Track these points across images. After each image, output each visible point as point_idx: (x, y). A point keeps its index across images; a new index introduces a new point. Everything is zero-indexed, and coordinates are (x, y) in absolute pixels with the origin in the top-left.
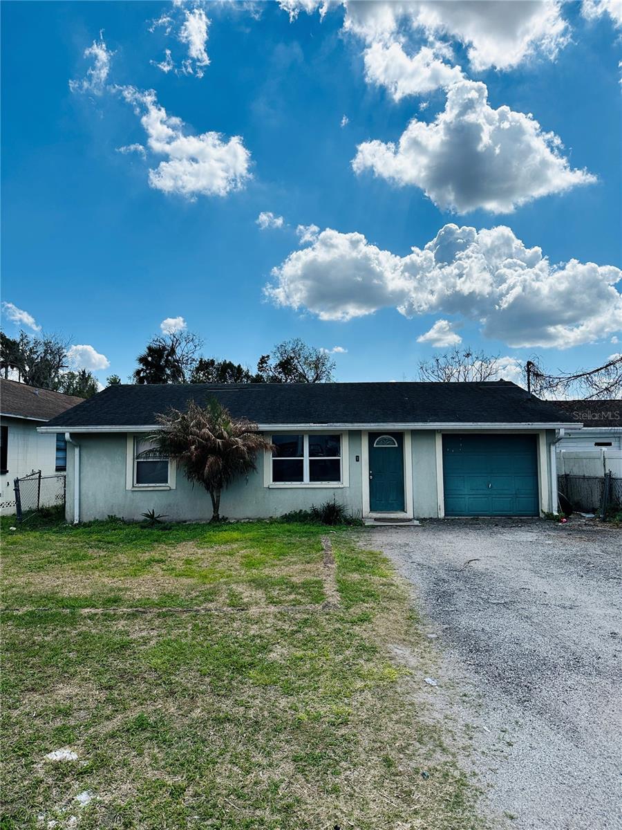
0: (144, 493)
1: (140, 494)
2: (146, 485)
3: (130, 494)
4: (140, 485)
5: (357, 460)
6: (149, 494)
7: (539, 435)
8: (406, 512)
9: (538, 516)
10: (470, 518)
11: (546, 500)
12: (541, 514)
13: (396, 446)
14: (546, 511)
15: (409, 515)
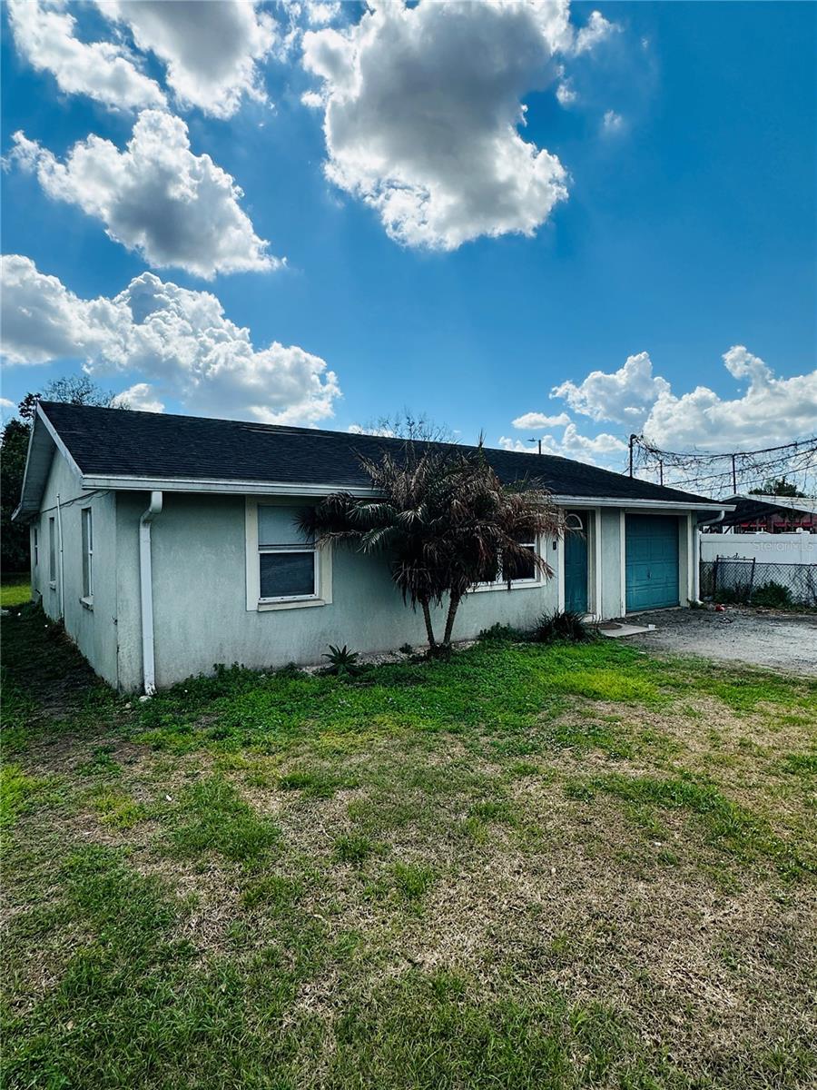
0: (280, 615)
1: (272, 616)
2: (278, 599)
3: (254, 619)
4: (269, 599)
5: (555, 548)
6: (289, 615)
7: (686, 517)
8: (594, 613)
9: (679, 605)
10: (641, 613)
11: (691, 588)
12: (684, 604)
13: (581, 528)
14: (690, 599)
15: (598, 617)
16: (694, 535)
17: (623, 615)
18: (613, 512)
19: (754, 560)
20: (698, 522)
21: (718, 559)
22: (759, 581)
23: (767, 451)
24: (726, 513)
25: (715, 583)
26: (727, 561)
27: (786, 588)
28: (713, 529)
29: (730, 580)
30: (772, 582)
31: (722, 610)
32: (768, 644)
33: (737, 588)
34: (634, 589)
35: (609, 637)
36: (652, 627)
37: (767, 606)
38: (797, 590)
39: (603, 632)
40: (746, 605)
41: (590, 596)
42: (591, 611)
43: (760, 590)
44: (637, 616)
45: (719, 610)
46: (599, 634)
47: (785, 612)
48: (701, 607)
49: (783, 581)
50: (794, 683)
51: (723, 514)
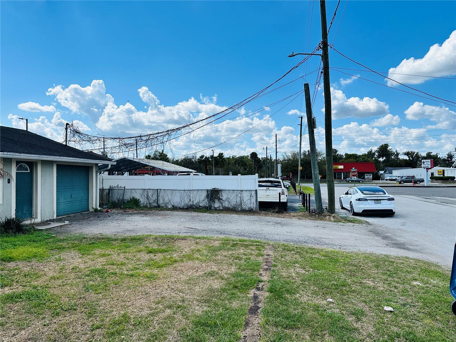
5: (9, 183)
7: (93, 167)
8: (36, 218)
9: (89, 211)
10: (66, 216)
11: (95, 202)
12: (91, 210)
13: (29, 171)
14: (94, 207)
15: (38, 220)
16: (96, 176)
17: (55, 217)
18: (50, 163)
19: (125, 187)
20: (99, 170)
21: (110, 187)
22: (128, 197)
23: (129, 138)
24: (111, 165)
25: (109, 199)
26: (114, 188)
27: (139, 200)
28: (119, 173)
29: (116, 197)
30: (133, 197)
31: (109, 212)
32: (119, 225)
33: (119, 201)
34: (63, 203)
35: (40, 230)
36: (67, 222)
37: (130, 208)
38: (143, 201)
39: (36, 227)
40: (121, 208)
41: (34, 208)
42: (34, 217)
43: (128, 201)
44: (63, 218)
45: (107, 212)
46: (34, 228)
47: (136, 210)
48: (100, 211)
49: (137, 196)
50: (115, 240)
51: (110, 166)
